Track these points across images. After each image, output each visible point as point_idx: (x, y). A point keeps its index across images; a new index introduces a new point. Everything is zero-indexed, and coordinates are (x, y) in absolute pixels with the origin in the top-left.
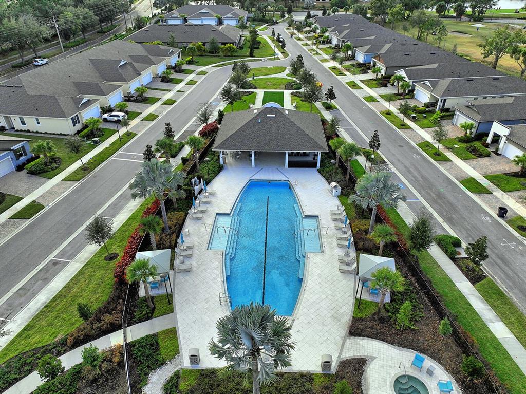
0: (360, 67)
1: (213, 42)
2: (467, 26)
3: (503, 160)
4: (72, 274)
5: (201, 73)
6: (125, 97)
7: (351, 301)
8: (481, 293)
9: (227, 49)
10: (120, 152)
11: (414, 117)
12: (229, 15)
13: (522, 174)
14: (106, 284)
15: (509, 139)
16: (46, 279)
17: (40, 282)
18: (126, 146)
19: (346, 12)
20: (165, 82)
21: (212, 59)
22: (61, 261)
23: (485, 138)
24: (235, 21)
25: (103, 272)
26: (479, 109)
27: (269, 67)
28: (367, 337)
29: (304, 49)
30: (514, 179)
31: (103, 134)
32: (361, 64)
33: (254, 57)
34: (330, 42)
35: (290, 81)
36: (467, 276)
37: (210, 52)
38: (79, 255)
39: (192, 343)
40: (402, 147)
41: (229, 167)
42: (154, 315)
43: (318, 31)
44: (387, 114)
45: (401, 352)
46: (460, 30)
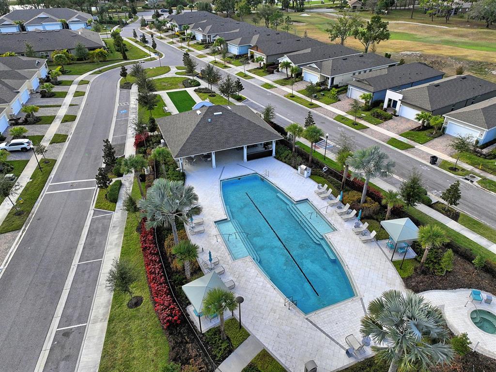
0: (238, 58)
1: (80, 49)
2: (297, 16)
3: (403, 120)
4: (100, 338)
5: (82, 82)
6: (10, 120)
7: (391, 265)
8: (467, 226)
9: (98, 54)
10: (50, 184)
11: (315, 97)
12: (74, 19)
13: (422, 128)
14: (154, 334)
15: (403, 102)
16: (68, 356)
17: (62, 364)
18: (52, 175)
19: (191, 10)
20: (47, 97)
21: (83, 66)
22: (71, 329)
23: (382, 104)
24: (83, 24)
25: (137, 322)
26: (369, 82)
27: (151, 68)
28: (425, 291)
29: (173, 47)
30: (421, 133)
31: (12, 168)
32: (238, 56)
33: (128, 59)
34: (194, 38)
35: (184, 79)
36: (448, 216)
37: (78, 60)
38: (93, 314)
39: (292, 358)
40: (324, 123)
41: (190, 173)
42: (234, 346)
43: (177, 29)
44: (291, 97)
45: (456, 293)
46: (295, 20)
